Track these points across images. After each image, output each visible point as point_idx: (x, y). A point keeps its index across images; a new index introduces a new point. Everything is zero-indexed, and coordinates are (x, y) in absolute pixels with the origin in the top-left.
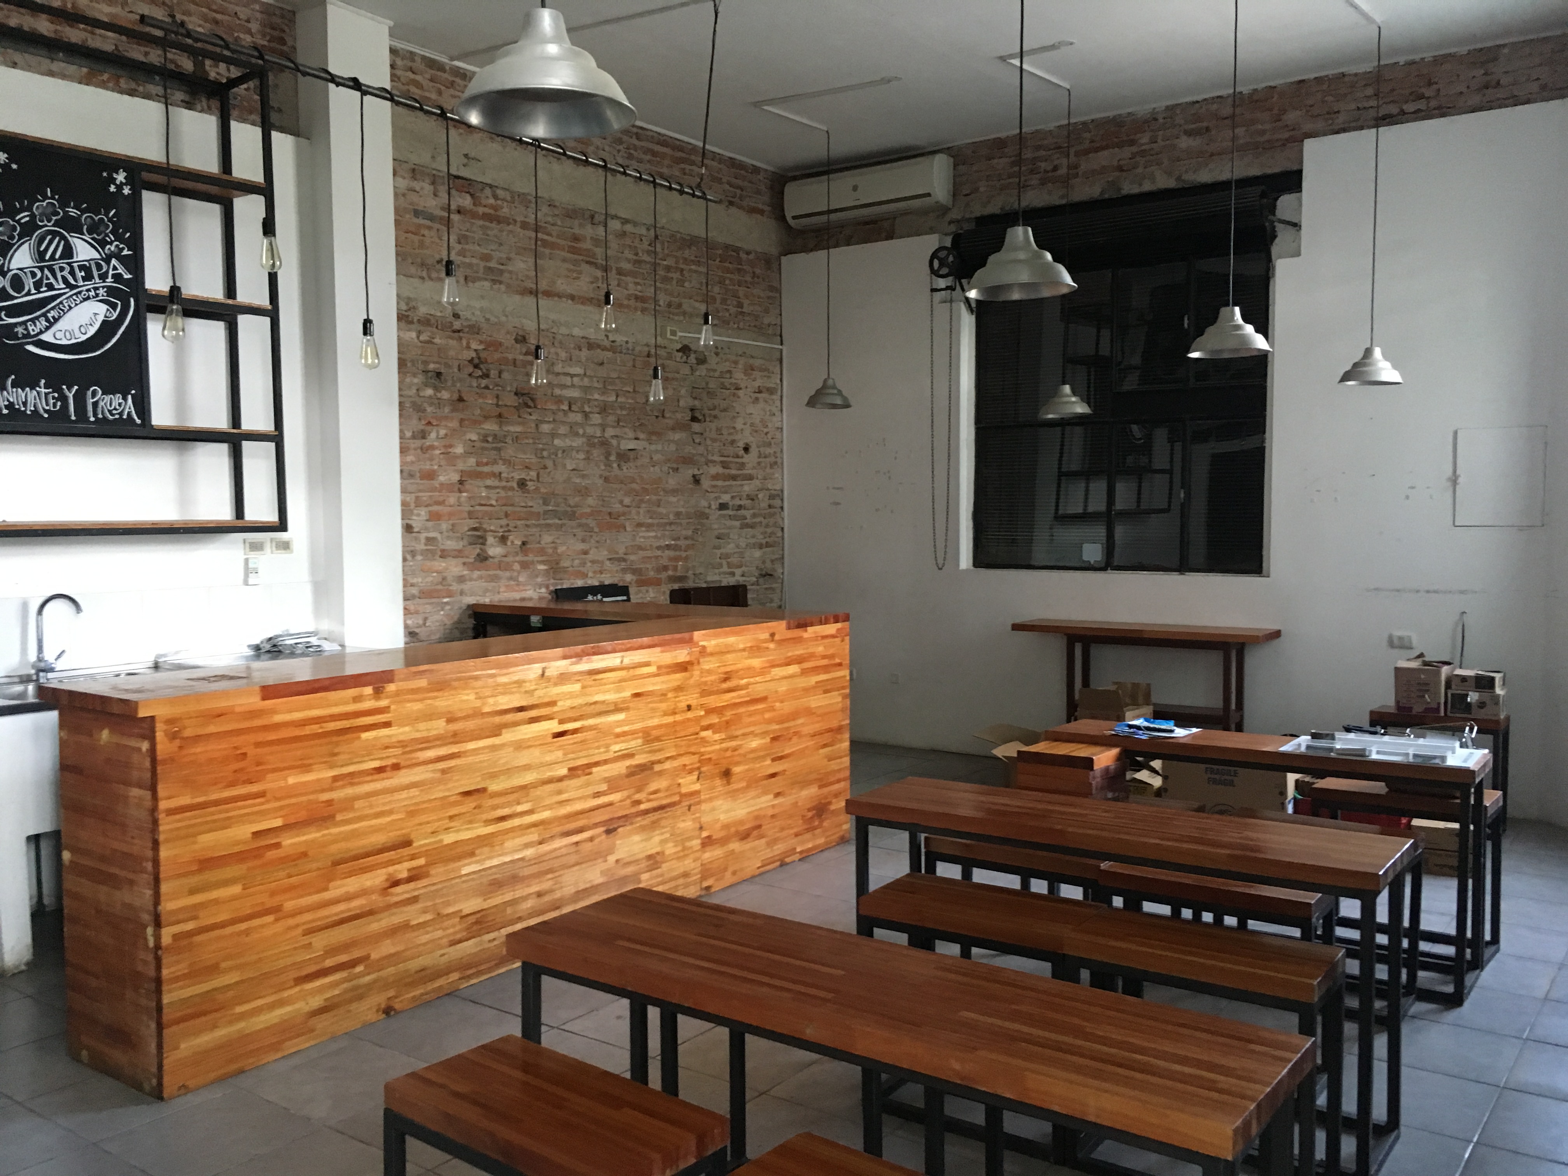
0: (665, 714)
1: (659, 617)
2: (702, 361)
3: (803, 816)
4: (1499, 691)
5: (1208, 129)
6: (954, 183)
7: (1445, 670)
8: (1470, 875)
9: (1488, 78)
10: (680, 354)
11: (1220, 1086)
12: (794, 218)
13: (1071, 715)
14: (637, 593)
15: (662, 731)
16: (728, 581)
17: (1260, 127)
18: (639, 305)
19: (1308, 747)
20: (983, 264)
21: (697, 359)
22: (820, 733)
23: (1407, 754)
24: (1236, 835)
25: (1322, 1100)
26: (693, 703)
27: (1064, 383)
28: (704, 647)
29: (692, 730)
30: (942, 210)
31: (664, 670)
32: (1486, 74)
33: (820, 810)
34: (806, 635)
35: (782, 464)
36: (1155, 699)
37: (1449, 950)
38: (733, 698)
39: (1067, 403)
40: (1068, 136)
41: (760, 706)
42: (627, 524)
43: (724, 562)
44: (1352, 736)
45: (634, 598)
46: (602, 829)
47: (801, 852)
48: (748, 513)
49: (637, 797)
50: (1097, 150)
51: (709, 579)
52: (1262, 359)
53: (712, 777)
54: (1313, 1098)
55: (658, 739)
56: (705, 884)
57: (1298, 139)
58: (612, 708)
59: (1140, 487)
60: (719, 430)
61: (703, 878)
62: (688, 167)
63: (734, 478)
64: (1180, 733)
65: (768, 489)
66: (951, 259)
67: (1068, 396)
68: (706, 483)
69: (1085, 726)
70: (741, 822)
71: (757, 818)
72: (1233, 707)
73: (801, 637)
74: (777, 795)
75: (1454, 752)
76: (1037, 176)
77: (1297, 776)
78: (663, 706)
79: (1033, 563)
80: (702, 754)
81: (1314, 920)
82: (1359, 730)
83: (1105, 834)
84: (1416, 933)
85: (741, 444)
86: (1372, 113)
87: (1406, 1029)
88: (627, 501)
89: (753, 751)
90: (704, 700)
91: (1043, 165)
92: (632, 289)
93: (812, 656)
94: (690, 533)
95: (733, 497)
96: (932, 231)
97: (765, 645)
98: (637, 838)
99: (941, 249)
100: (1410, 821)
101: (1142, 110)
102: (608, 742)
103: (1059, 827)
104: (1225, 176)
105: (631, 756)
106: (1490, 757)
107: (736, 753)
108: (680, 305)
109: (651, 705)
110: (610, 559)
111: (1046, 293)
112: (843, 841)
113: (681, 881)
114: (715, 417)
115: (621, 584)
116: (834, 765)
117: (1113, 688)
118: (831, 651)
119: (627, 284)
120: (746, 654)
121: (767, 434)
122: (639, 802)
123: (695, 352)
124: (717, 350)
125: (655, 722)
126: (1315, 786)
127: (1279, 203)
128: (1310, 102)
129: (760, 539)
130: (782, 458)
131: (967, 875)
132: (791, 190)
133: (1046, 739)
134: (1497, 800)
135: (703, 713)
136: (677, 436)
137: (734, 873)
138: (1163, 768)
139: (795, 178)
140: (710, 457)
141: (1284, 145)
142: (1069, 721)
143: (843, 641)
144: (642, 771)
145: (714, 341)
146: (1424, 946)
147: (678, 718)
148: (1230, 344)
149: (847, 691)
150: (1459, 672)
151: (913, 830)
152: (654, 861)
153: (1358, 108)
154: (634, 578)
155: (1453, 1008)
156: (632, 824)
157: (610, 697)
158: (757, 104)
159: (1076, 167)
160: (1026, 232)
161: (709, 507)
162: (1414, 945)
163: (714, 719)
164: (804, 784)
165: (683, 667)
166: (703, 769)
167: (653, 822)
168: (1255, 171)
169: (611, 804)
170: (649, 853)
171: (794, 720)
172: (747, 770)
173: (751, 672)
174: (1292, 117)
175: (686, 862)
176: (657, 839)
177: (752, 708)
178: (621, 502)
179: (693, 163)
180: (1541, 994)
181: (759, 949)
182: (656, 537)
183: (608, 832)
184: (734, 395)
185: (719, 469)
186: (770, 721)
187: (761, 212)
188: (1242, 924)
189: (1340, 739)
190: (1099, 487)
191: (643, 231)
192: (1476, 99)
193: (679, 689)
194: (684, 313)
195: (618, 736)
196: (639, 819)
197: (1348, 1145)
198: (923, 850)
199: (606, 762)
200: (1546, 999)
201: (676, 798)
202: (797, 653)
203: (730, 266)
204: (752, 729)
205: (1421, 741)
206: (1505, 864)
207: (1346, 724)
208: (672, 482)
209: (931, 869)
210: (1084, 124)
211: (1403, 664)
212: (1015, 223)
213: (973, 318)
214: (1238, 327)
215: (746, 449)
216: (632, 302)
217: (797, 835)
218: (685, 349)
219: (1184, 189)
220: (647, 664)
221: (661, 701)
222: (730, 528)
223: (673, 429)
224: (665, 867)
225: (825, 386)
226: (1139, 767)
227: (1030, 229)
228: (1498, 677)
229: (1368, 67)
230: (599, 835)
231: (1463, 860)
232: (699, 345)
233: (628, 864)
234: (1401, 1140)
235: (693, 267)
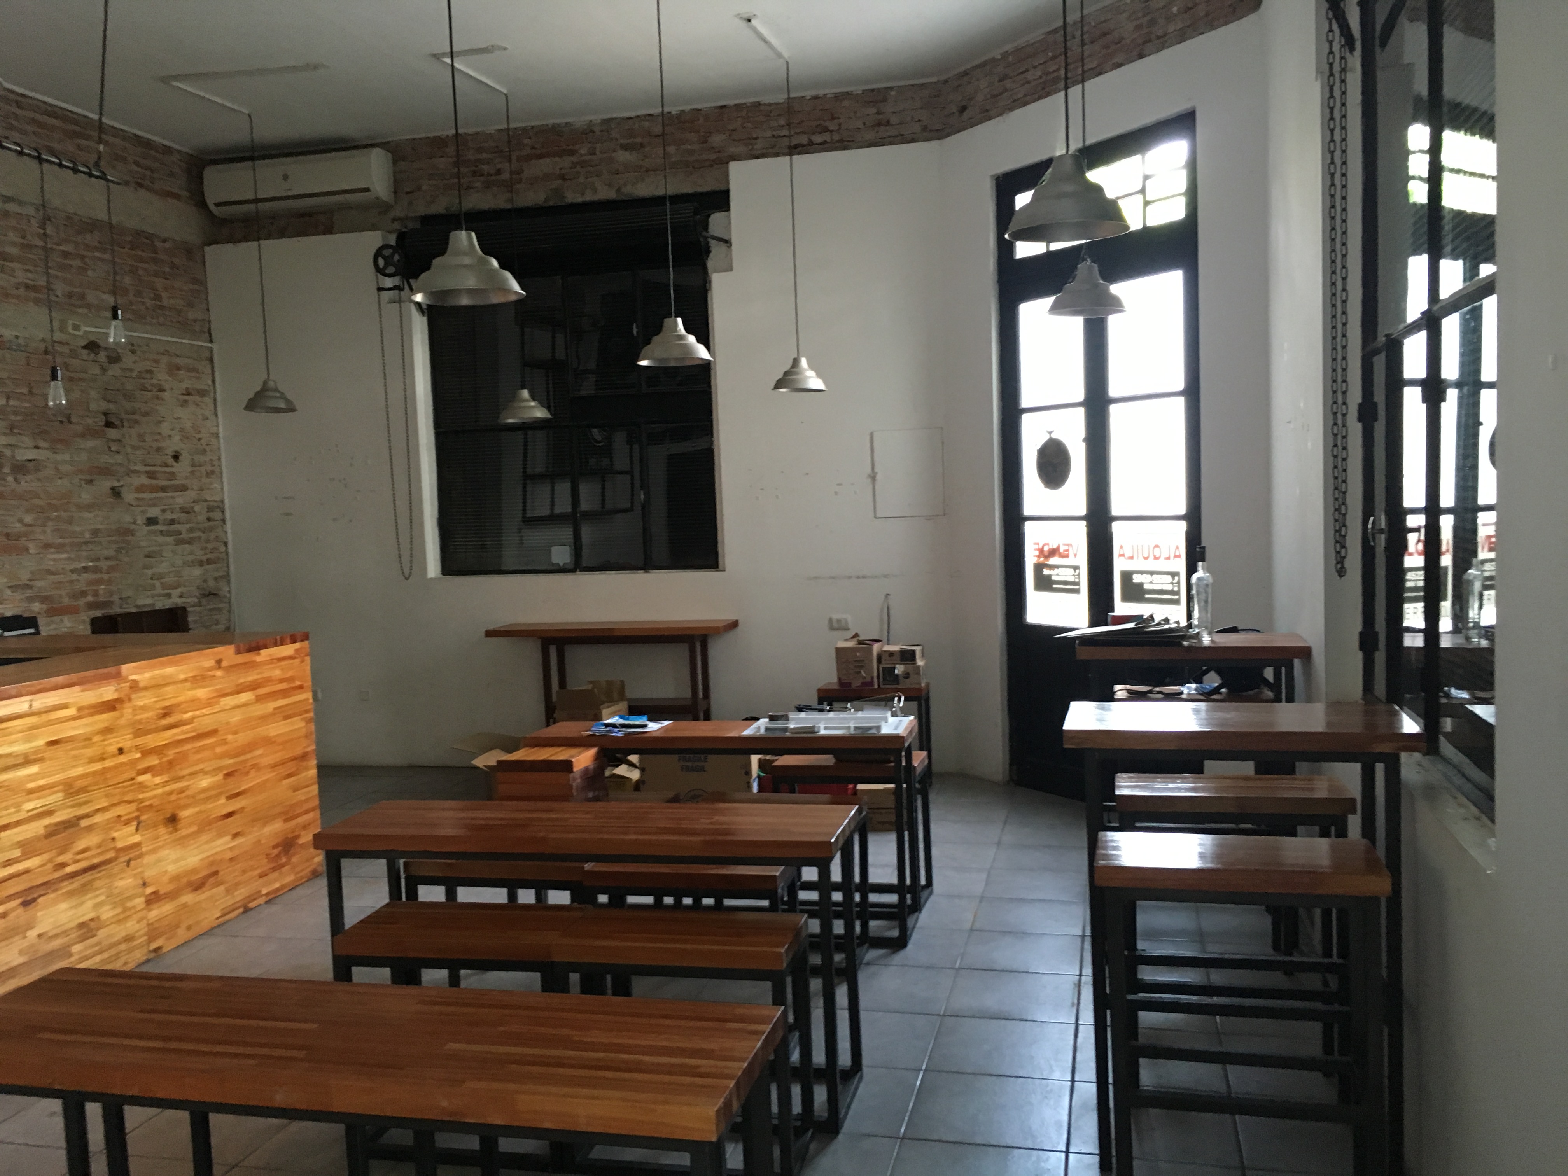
0: (92, 761)
1: (78, 650)
2: (115, 359)
3: (267, 855)
4: (920, 662)
5: (642, 145)
6: (395, 181)
7: (876, 647)
8: (905, 827)
9: (881, 117)
10: (85, 352)
11: (702, 1070)
12: (217, 205)
13: (550, 718)
14: (48, 624)
15: (89, 781)
16: (161, 604)
17: (689, 147)
18: (33, 295)
19: (767, 729)
20: (427, 267)
21: (108, 357)
22: (283, 763)
23: (849, 727)
24: (708, 821)
25: (795, 1057)
26: (126, 744)
27: (523, 388)
28: (135, 682)
29: (127, 776)
30: (383, 208)
31: (87, 711)
32: (878, 113)
33: (288, 845)
34: (259, 659)
35: (221, 473)
36: (629, 694)
37: (893, 898)
38: (176, 734)
39: (525, 407)
40: (509, 142)
41: (210, 741)
42: (31, 545)
43: (157, 584)
44: (803, 715)
45: (44, 631)
46: (19, 901)
47: (267, 894)
48: (183, 528)
49: (61, 859)
50: (540, 157)
51: (140, 602)
52: (706, 368)
53: (155, 826)
54: (788, 1057)
55: (84, 790)
56: (154, 946)
57: (723, 162)
58: (21, 760)
59: (603, 488)
60: (141, 437)
61: (150, 940)
62: (83, 142)
63: (164, 489)
64: (653, 727)
65: (206, 501)
66: (397, 257)
67: (527, 401)
68: (129, 496)
69: (564, 728)
70: (194, 871)
71: (212, 863)
72: (701, 695)
73: (254, 662)
74: (236, 835)
75: (886, 722)
76: (482, 178)
77: (759, 756)
78: (89, 752)
79: (504, 568)
80: (141, 801)
81: (780, 891)
82: (808, 708)
83: (586, 836)
84: (866, 887)
85: (170, 452)
86: (786, 141)
87: (862, 977)
88: (28, 519)
89: (204, 790)
90: (139, 741)
91: (485, 168)
92: (21, 276)
93: (268, 681)
94: (111, 553)
95: (163, 511)
96: (373, 228)
97: (211, 673)
98: (64, 906)
99: (385, 246)
100: (855, 786)
101: (579, 121)
102: (20, 800)
103: (542, 834)
104: (660, 192)
105: (50, 813)
106: (916, 722)
107: (183, 795)
108: (82, 297)
109: (73, 753)
110: (10, 587)
111: (496, 299)
112: (315, 874)
113: (123, 947)
114: (136, 422)
115: (26, 615)
116: (301, 796)
117: (590, 687)
118: (290, 674)
119: (13, 270)
120: (188, 685)
121: (200, 439)
122: (63, 865)
123: (106, 349)
124: (132, 347)
125: (80, 771)
126: (776, 764)
127: (710, 220)
128: (730, 127)
129: (200, 555)
130: (220, 466)
131: (451, 895)
132: (211, 174)
133: (525, 746)
134: (923, 761)
135: (138, 755)
136: (90, 443)
137: (189, 928)
138: (640, 761)
139: (215, 162)
140: (133, 468)
141: (711, 166)
142: (548, 725)
143: (302, 662)
144: (66, 828)
145: (126, 337)
146: (873, 898)
147: (108, 763)
148: (676, 353)
149: (311, 714)
150: (887, 648)
151: (392, 859)
152: (87, 929)
153: (774, 136)
154: (45, 607)
155: (898, 950)
156: (56, 890)
157: (20, 748)
158: (166, 80)
159: (520, 172)
160: (470, 238)
161: (135, 523)
162: (864, 897)
163: (154, 761)
164: (267, 820)
165: (111, 706)
166: (143, 818)
167: (84, 885)
168: (687, 188)
169: (27, 871)
170: (81, 920)
171: (250, 752)
172: (197, 813)
173: (194, 703)
174: (717, 139)
175: (129, 924)
176: (90, 904)
177: (199, 744)
178: (21, 521)
179: (88, 138)
180: (967, 926)
181: (218, 1015)
182: (69, 559)
183: (25, 904)
184: (158, 398)
185: (144, 480)
186: (221, 757)
187: (176, 196)
188: (719, 902)
189: (794, 719)
190: (563, 489)
191: (31, 211)
192: (870, 136)
193: (107, 731)
194: (89, 306)
195: (31, 792)
196: (65, 883)
197: (820, 1094)
198: (403, 875)
199: (18, 823)
200: (972, 930)
201: (111, 855)
202: (250, 679)
203: (143, 254)
204: (201, 766)
205: (860, 714)
206: (933, 813)
207: (797, 703)
208: (86, 496)
209: (412, 894)
210: (524, 130)
211: (842, 644)
212: (459, 228)
213: (425, 319)
214: (681, 337)
215: (176, 457)
216: (22, 291)
217: (261, 876)
218: (93, 346)
219: (623, 201)
220: (65, 706)
221: (85, 747)
222: (160, 545)
223: (83, 435)
224: (102, 934)
225: (265, 388)
226: (617, 763)
227: (473, 234)
228: (918, 649)
229: (781, 98)
230: (13, 910)
231: (899, 815)
232: (108, 343)
233: (56, 936)
234: (864, 1080)
235: (97, 254)
